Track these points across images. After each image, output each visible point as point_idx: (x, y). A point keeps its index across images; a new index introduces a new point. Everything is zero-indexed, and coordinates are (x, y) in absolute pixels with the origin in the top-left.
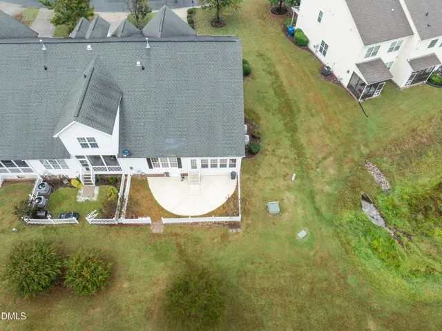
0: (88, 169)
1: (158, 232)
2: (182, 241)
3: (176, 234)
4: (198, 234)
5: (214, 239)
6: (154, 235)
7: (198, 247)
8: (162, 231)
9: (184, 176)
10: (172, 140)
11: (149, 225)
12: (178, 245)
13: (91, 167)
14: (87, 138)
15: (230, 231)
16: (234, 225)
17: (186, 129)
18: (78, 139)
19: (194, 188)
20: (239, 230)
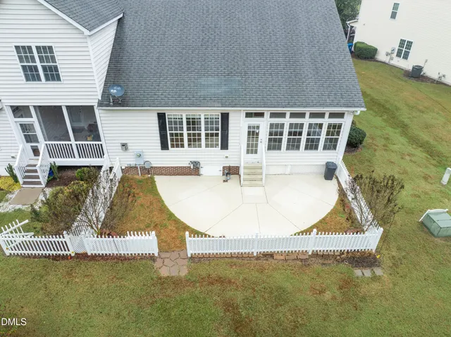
0: (36, 152)
1: (174, 273)
2: (239, 297)
3: (220, 280)
4: (279, 278)
5: (322, 292)
6: (162, 282)
7: (284, 313)
8: (184, 273)
9: (231, 171)
10: (213, 80)
11: (152, 258)
12: (229, 306)
13: (42, 145)
14: (38, 48)
15: (358, 272)
16: (361, 259)
17: (240, 63)
18: (17, 47)
19: (252, 192)
20: (378, 272)
